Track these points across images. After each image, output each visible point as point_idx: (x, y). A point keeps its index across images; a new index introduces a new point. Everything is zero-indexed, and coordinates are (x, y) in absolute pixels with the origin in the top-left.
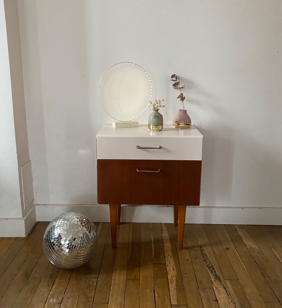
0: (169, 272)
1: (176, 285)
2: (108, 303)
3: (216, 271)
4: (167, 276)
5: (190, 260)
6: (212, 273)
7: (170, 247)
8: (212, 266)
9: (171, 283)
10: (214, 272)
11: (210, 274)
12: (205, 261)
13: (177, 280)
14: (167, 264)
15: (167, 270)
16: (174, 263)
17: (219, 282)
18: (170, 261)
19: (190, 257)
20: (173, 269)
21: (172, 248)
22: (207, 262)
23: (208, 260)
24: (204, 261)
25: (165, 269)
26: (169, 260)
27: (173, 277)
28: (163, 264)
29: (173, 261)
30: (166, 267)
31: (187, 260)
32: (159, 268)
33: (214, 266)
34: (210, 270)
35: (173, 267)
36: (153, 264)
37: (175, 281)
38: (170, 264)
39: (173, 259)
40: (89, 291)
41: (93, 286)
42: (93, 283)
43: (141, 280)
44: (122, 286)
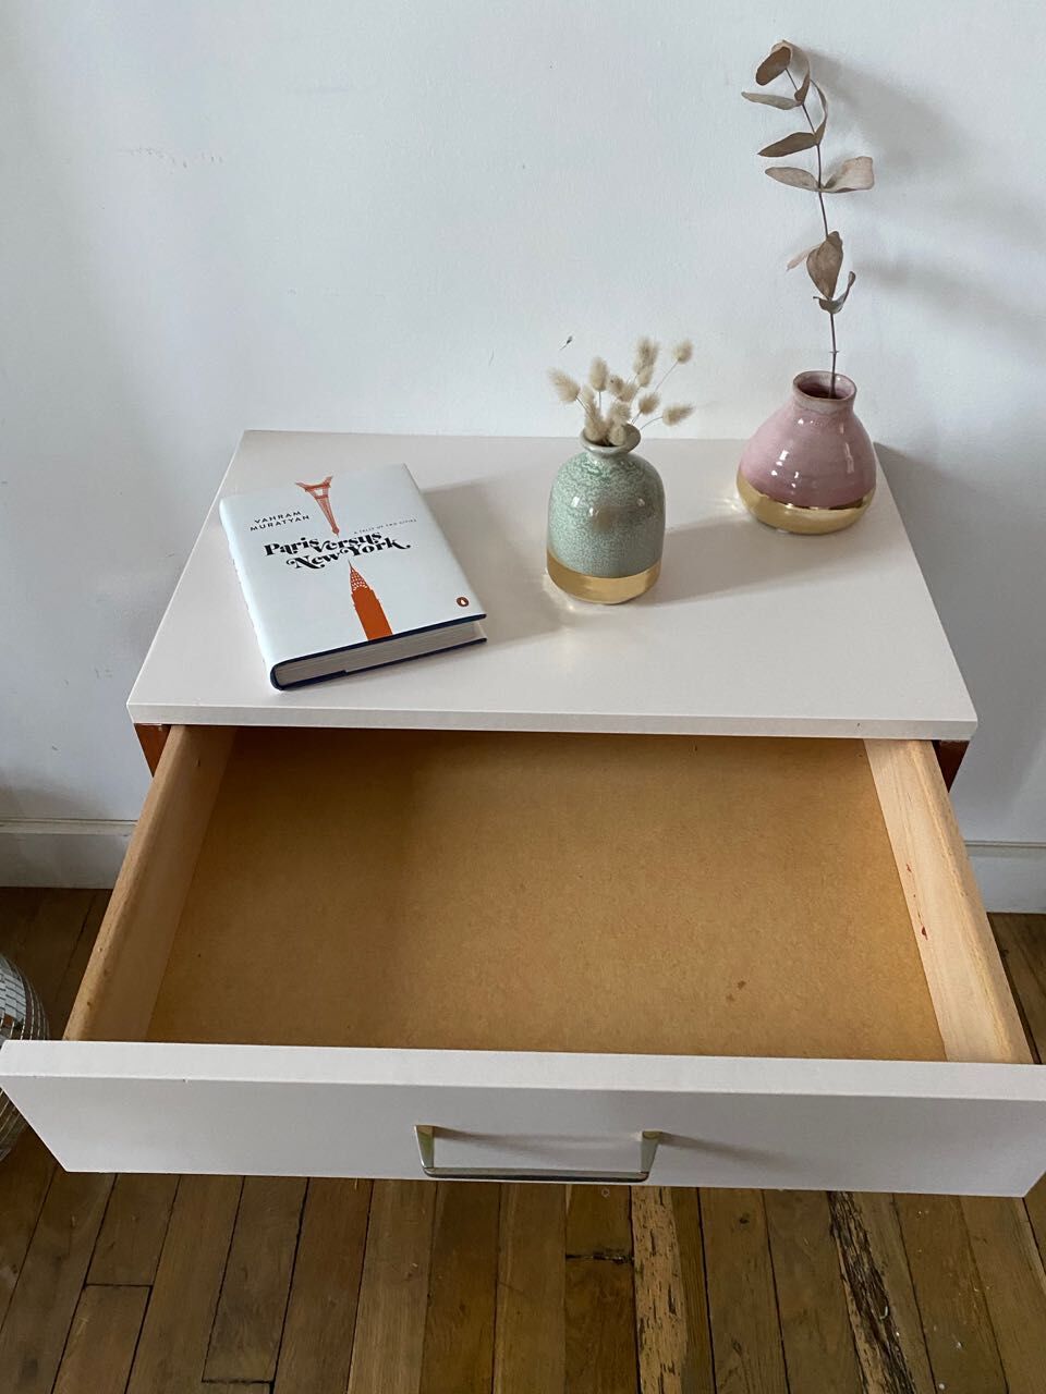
0: (649, 1335)
3: (897, 1319)
4: (637, 1366)
5: (760, 1221)
6: (874, 1334)
8: (874, 1272)
10: (881, 1327)
11: (862, 1345)
12: (836, 1233)
14: (637, 1265)
15: (639, 1315)
16: (676, 1250)
18: (655, 1231)
20: (672, 1310)
22: (846, 1240)
23: (852, 1226)
24: (832, 1231)
25: (627, 1307)
26: (651, 1224)
27: (666, 1380)
28: (617, 1262)
29: (673, 1228)
30: (633, 1282)
31: (743, 1221)
32: (598, 1289)
33: (883, 1278)
34: (859, 1308)
35: (670, 1291)
36: (568, 1257)
38: (653, 1259)
39: (670, 1214)
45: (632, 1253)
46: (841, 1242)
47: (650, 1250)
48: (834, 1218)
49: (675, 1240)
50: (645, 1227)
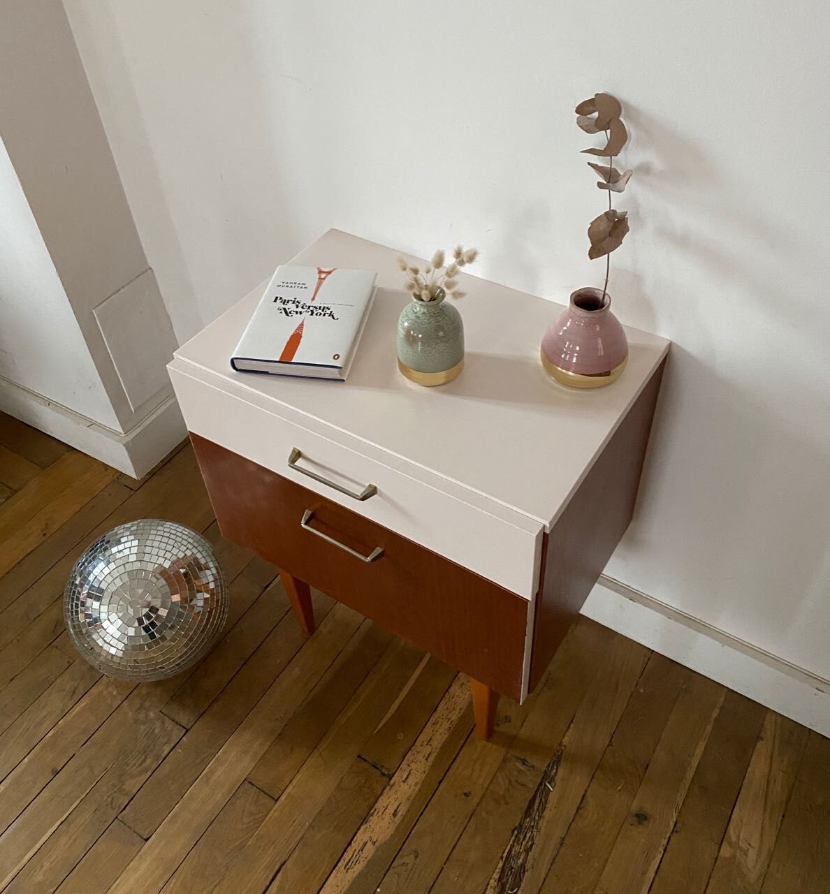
0: (374, 819)
2: (147, 840)
4: (358, 829)
5: (476, 800)
7: (461, 709)
8: (523, 865)
9: (343, 868)
12: (516, 832)
13: (371, 863)
14: (392, 782)
15: (376, 806)
16: (418, 787)
18: (412, 772)
19: (486, 784)
20: (395, 815)
21: (461, 718)
22: (519, 840)
23: (528, 835)
24: (514, 830)
25: (373, 800)
26: (413, 766)
27: (368, 845)
28: (383, 774)
29: (424, 776)
30: (384, 789)
31: (466, 795)
32: (363, 781)
33: (526, 873)
34: (500, 879)
35: (399, 805)
36: (359, 757)
37: (362, 863)
38: (402, 784)
39: (427, 768)
40: (137, 768)
41: (158, 756)
42: (166, 743)
43: (278, 803)
44: (219, 797)
45: (393, 775)
46: (515, 839)
47: (404, 778)
48: (521, 825)
49: (421, 782)
50: (409, 766)
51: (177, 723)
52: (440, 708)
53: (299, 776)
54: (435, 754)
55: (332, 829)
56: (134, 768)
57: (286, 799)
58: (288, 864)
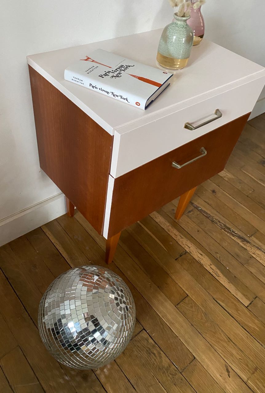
0: (202, 262)
1: (226, 277)
2: (195, 358)
3: (234, 230)
4: (205, 268)
5: (201, 229)
6: (233, 235)
7: (165, 221)
8: (224, 225)
9: (218, 278)
10: (233, 233)
11: (233, 238)
12: (213, 223)
13: (218, 268)
14: (189, 252)
15: (197, 260)
16: (193, 244)
17: (249, 244)
18: (186, 244)
19: (195, 224)
20: (202, 255)
21: (169, 222)
22: (216, 223)
23: (215, 220)
25: (194, 260)
27: (211, 267)
28: (185, 254)
29: (188, 241)
30: (191, 255)
31: (198, 231)
32: (187, 262)
33: (226, 225)
34: (228, 232)
35: (198, 252)
36: (176, 260)
37: (218, 271)
38: (190, 249)
39: (186, 239)
40: (157, 359)
41: (154, 346)
42: (148, 341)
43: (189, 295)
44: (181, 319)
45: (186, 250)
47: (188, 248)
48: (211, 221)
49: (191, 243)
50: (184, 244)
51: (138, 334)
52: (164, 228)
53: (179, 284)
54: (181, 235)
55: (203, 277)
56: (157, 360)
57: (188, 291)
58: (215, 297)
